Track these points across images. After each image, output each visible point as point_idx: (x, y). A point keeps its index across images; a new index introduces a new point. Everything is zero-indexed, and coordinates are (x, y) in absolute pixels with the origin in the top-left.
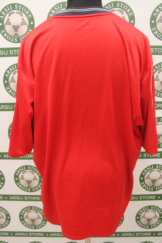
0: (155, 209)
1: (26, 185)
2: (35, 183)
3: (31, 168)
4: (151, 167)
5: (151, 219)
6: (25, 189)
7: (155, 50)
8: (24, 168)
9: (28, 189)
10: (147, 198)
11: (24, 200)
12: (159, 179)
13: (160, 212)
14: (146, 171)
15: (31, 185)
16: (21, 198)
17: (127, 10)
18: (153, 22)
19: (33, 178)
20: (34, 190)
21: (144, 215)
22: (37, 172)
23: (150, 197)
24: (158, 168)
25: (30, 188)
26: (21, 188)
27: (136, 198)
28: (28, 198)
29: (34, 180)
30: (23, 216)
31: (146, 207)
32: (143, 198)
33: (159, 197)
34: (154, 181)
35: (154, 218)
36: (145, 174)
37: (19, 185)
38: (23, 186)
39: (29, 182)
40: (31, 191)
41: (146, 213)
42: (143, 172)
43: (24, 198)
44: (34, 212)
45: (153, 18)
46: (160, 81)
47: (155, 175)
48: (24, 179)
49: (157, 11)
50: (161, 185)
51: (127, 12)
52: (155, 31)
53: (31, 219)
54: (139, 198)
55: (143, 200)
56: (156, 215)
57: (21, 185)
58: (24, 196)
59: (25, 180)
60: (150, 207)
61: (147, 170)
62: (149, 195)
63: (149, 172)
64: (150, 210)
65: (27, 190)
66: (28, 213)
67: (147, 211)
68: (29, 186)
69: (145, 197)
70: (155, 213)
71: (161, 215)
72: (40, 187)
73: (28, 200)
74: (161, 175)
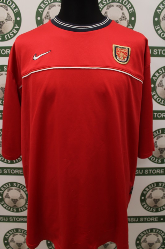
0: (158, 233)
1: (12, 204)
2: (22, 202)
3: (17, 185)
4: (154, 185)
5: (153, 244)
6: (10, 209)
7: (158, 52)
8: (9, 185)
9: (13, 208)
10: (149, 219)
11: (9, 221)
12: (162, 198)
13: (164, 235)
14: (147, 189)
15: (17, 204)
16: (6, 219)
17: (127, 5)
18: (156, 19)
19: (19, 196)
20: (21, 210)
21: (145, 239)
22: (24, 190)
23: (151, 219)
24: (161, 186)
25: (16, 208)
26: (5, 208)
27: (136, 219)
28: (13, 219)
29: (20, 198)
30: (7, 240)
31: (148, 230)
32: (144, 219)
33: (162, 219)
34: (156, 201)
35: (156, 242)
36: (146, 193)
37: (4, 204)
38: (8, 206)
39: (15, 201)
40: (18, 211)
41: (147, 236)
42: (144, 190)
43: (9, 219)
44: (20, 235)
45: (157, 15)
46: (164, 87)
47: (158, 193)
48: (9, 198)
49: (161, 7)
50: (164, 205)
51: (127, 8)
52: (159, 30)
53: (17, 244)
54: (139, 219)
55: (144, 222)
56: (158, 239)
57: (6, 204)
58: (9, 217)
59: (11, 199)
60: (152, 230)
61: (149, 188)
62: (151, 217)
63: (151, 190)
64: (152, 233)
65: (13, 210)
66: (13, 236)
67: (149, 235)
68: (15, 206)
69: (146, 219)
70: (158, 236)
71: (164, 239)
72: (27, 206)
73: (13, 221)
74: (164, 194)
